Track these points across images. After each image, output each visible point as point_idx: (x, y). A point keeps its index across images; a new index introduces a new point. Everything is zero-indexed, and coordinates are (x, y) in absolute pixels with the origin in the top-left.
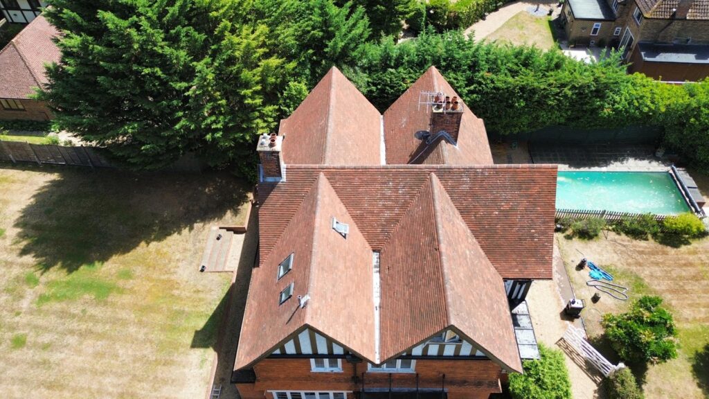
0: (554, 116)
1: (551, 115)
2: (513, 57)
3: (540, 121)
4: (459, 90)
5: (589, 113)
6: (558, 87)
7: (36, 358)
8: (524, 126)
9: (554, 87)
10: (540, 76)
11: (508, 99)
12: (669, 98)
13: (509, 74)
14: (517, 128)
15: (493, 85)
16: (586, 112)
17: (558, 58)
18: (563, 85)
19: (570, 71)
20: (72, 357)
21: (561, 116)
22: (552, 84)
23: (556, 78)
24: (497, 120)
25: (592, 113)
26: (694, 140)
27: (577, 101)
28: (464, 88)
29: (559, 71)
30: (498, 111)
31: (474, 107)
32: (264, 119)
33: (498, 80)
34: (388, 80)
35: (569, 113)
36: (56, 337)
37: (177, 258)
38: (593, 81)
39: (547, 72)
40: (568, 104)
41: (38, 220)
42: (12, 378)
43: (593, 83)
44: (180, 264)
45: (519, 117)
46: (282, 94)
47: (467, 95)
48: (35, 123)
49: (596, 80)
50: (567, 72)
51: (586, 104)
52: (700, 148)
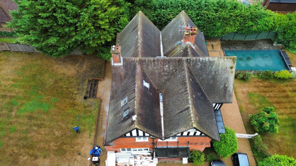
0: (232, 29)
1: (231, 29)
2: (216, 4)
3: (226, 31)
4: (193, 19)
5: (247, 28)
6: (235, 17)
7: (21, 136)
8: (219, 34)
9: (233, 17)
10: (228, 12)
11: (213, 23)
12: (281, 21)
13: (214, 11)
14: (217, 35)
15: (207, 17)
16: (246, 27)
17: (235, 4)
18: (237, 16)
19: (240, 10)
20: (36, 135)
21: (235, 29)
22: (232, 16)
23: (234, 13)
24: (208, 31)
25: (248, 27)
26: (289, 39)
27: (242, 23)
28: (195, 18)
29: (236, 9)
30: (209, 28)
31: (199, 26)
32: (110, 34)
33: (210, 14)
34: (162, 14)
35: (239, 28)
36: (28, 127)
37: (75, 93)
38: (250, 14)
39: (231, 10)
40: (238, 24)
41: (14, 77)
42: (12, 144)
43: (250, 15)
44: (77, 95)
45: (218, 30)
46: (117, 23)
47: (196, 21)
48: (7, 33)
49: (251, 13)
50: (239, 10)
51: (246, 24)
52: (291, 42)
